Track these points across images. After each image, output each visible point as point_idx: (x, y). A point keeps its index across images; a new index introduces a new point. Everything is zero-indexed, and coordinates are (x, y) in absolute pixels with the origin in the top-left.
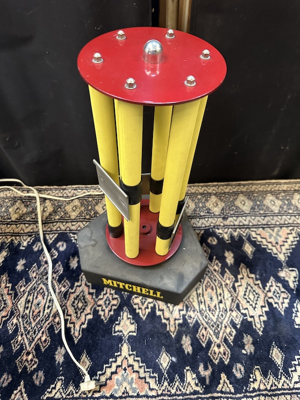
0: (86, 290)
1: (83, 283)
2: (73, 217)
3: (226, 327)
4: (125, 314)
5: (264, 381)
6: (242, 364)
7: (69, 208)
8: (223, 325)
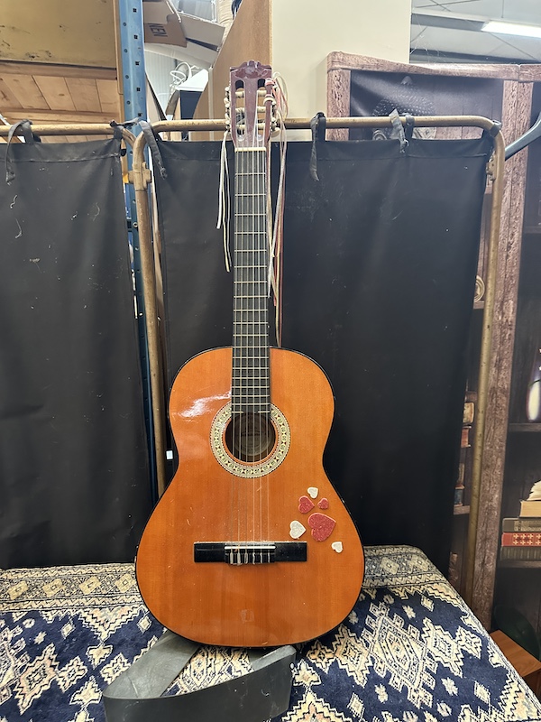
0: (48, 663)
1: (47, 657)
2: (50, 596)
4: (91, 683)
7: (46, 588)
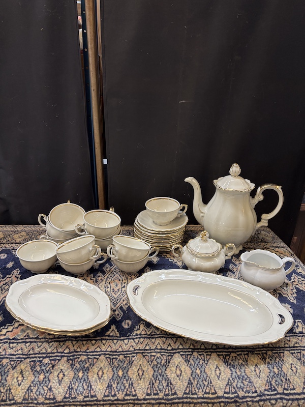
1: (14, 276)
2: (18, 241)
3: (123, 301)
5: (146, 329)
6: (131, 320)
7: (16, 236)
8: (122, 300)
